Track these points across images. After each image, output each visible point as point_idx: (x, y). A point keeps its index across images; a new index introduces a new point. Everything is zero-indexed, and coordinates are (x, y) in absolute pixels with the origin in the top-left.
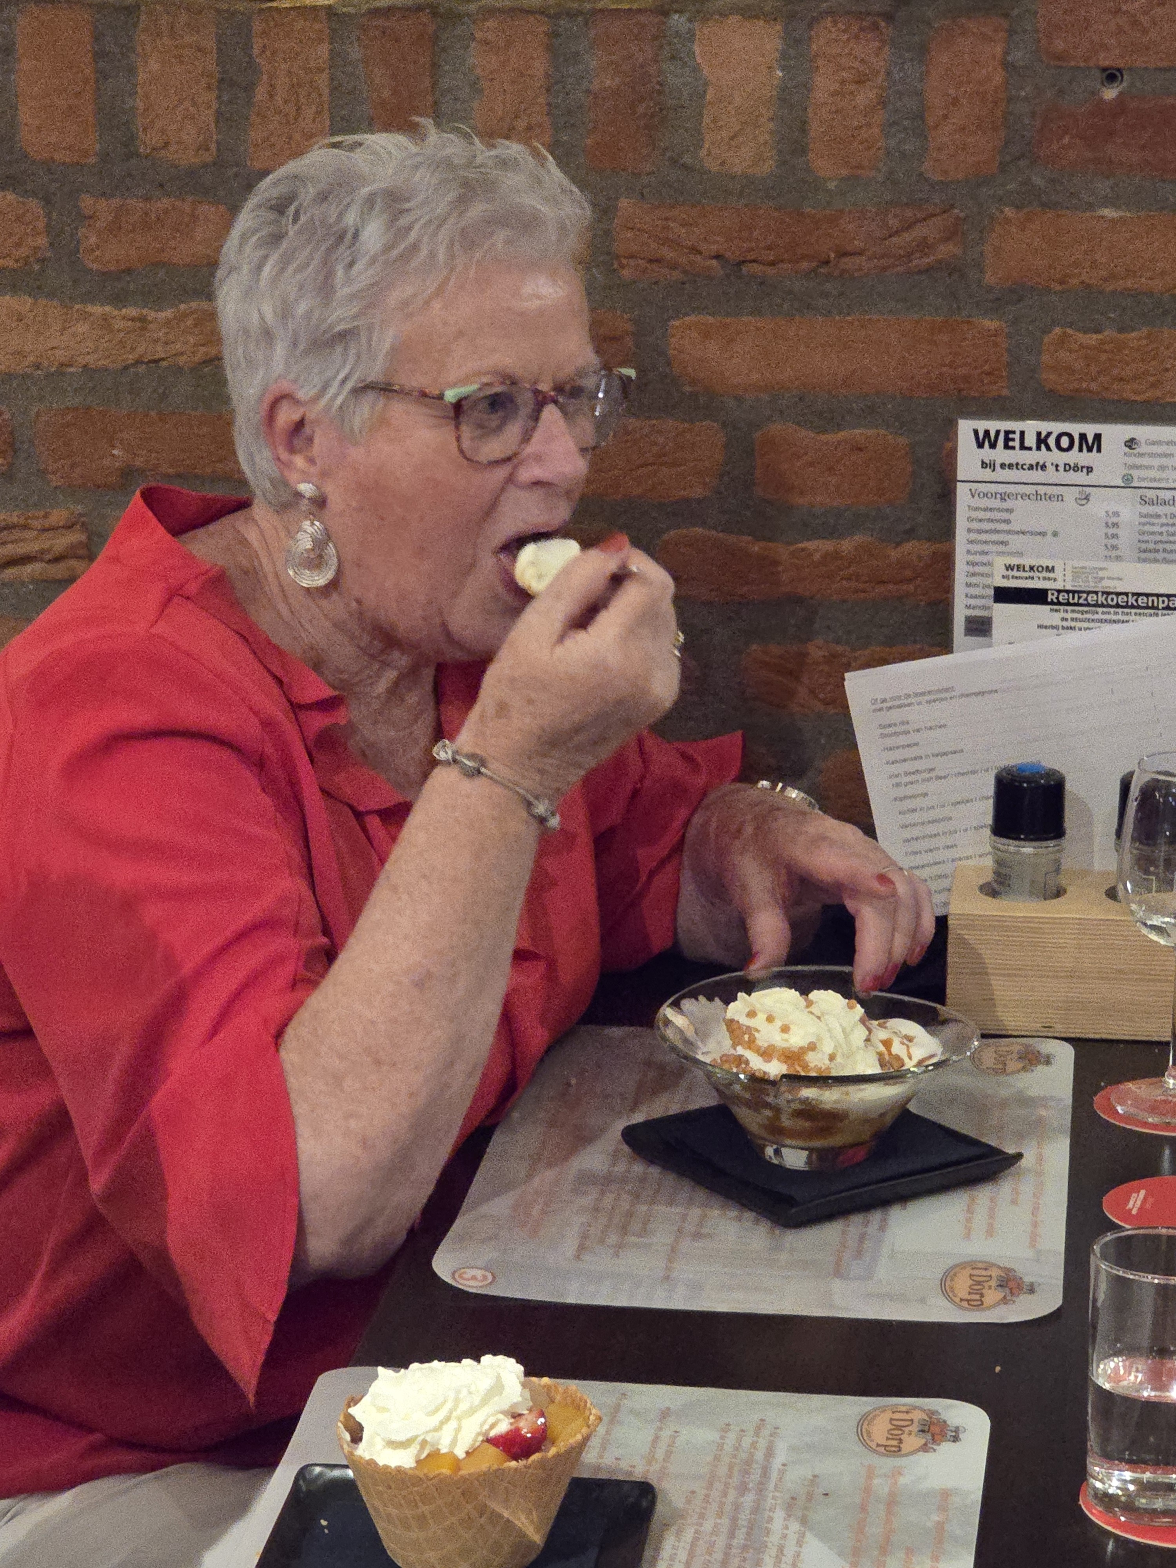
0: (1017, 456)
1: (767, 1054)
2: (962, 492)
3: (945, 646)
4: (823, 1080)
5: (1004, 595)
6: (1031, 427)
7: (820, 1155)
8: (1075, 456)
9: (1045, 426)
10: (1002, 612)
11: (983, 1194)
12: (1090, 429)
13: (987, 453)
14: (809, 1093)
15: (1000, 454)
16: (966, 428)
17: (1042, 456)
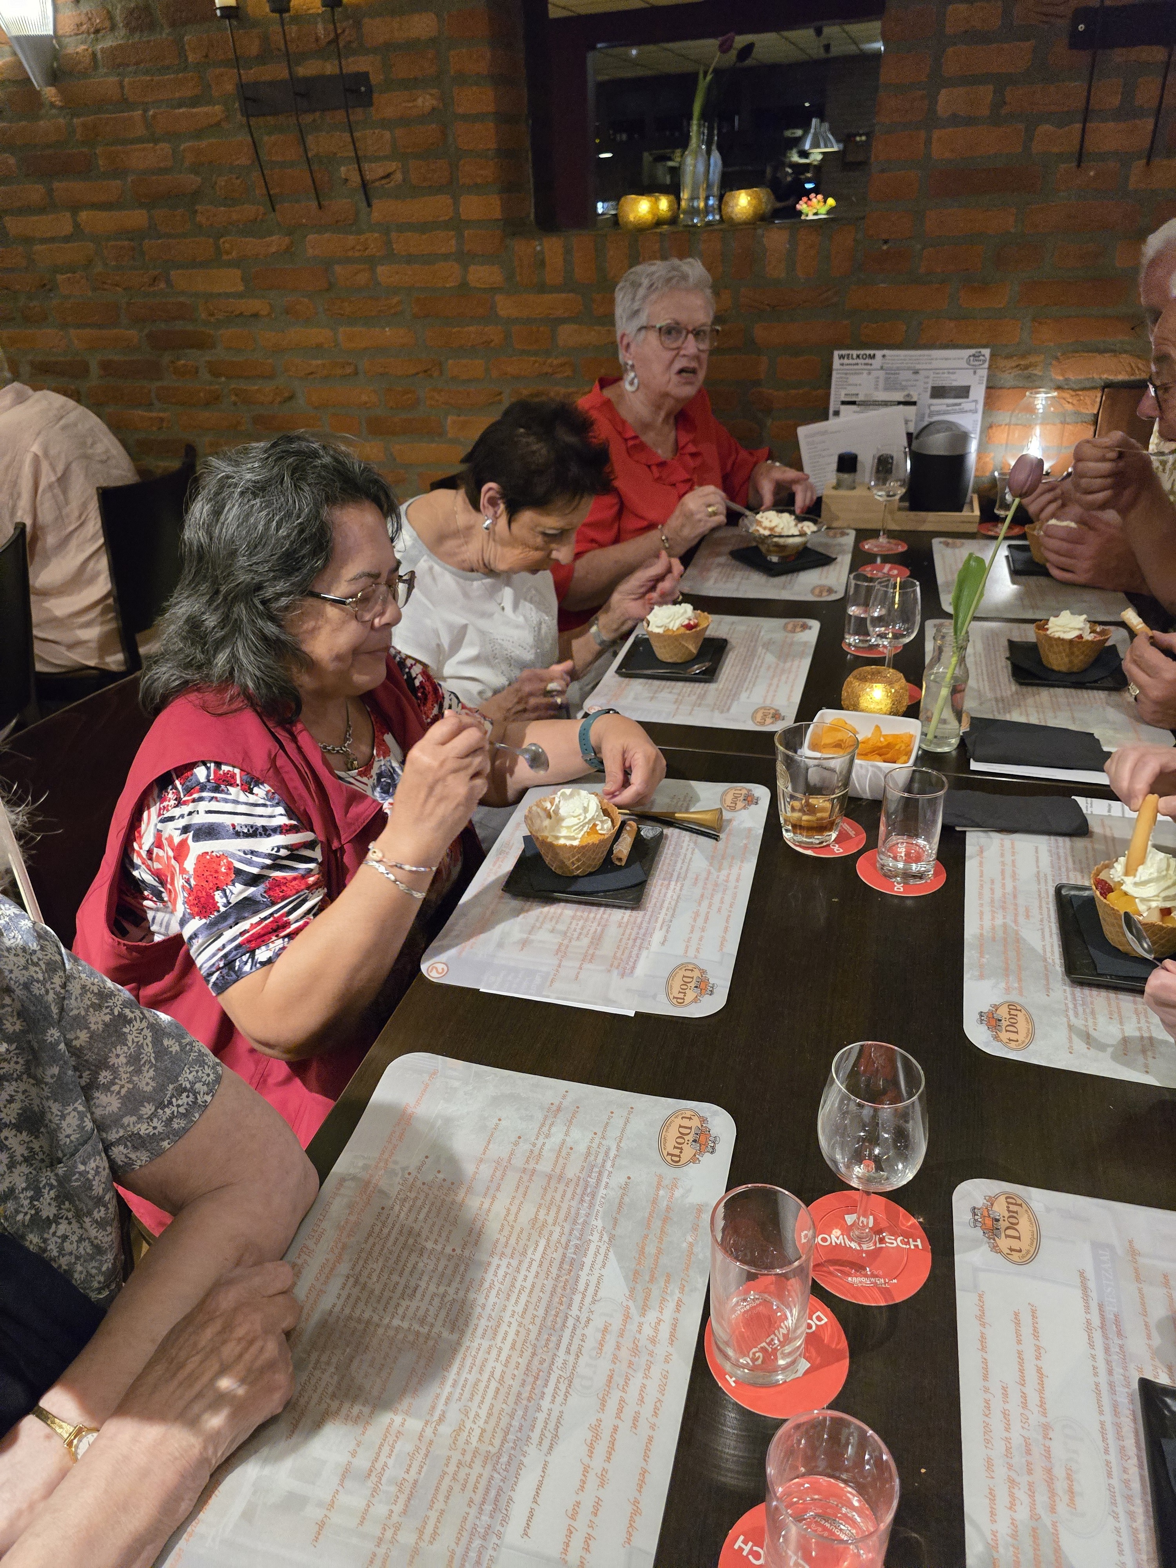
0: (851, 361)
1: (765, 528)
2: (834, 373)
3: (826, 418)
4: (781, 536)
5: (844, 403)
6: (855, 353)
7: (781, 558)
8: (868, 361)
9: (859, 352)
10: (843, 408)
11: (826, 568)
12: (872, 352)
13: (842, 361)
14: (775, 539)
15: (846, 361)
16: (836, 353)
17: (858, 361)
